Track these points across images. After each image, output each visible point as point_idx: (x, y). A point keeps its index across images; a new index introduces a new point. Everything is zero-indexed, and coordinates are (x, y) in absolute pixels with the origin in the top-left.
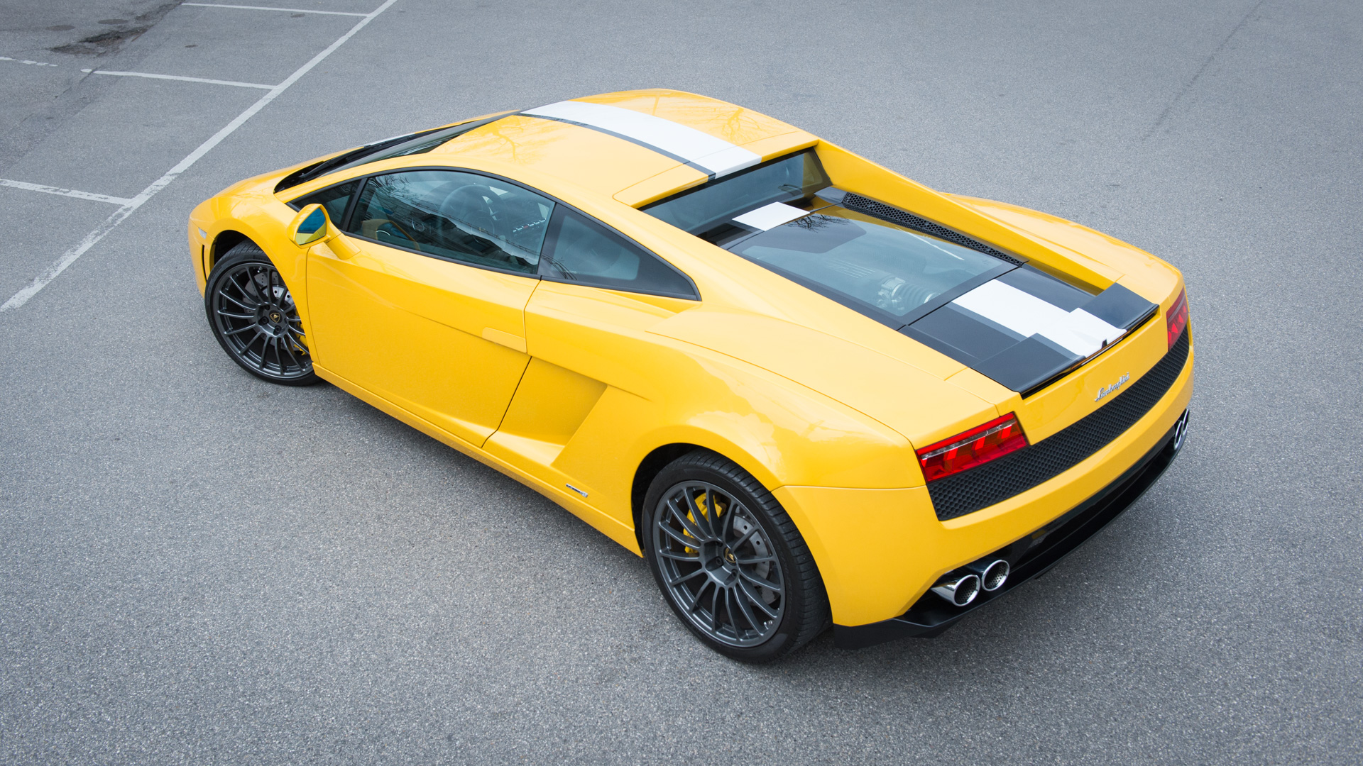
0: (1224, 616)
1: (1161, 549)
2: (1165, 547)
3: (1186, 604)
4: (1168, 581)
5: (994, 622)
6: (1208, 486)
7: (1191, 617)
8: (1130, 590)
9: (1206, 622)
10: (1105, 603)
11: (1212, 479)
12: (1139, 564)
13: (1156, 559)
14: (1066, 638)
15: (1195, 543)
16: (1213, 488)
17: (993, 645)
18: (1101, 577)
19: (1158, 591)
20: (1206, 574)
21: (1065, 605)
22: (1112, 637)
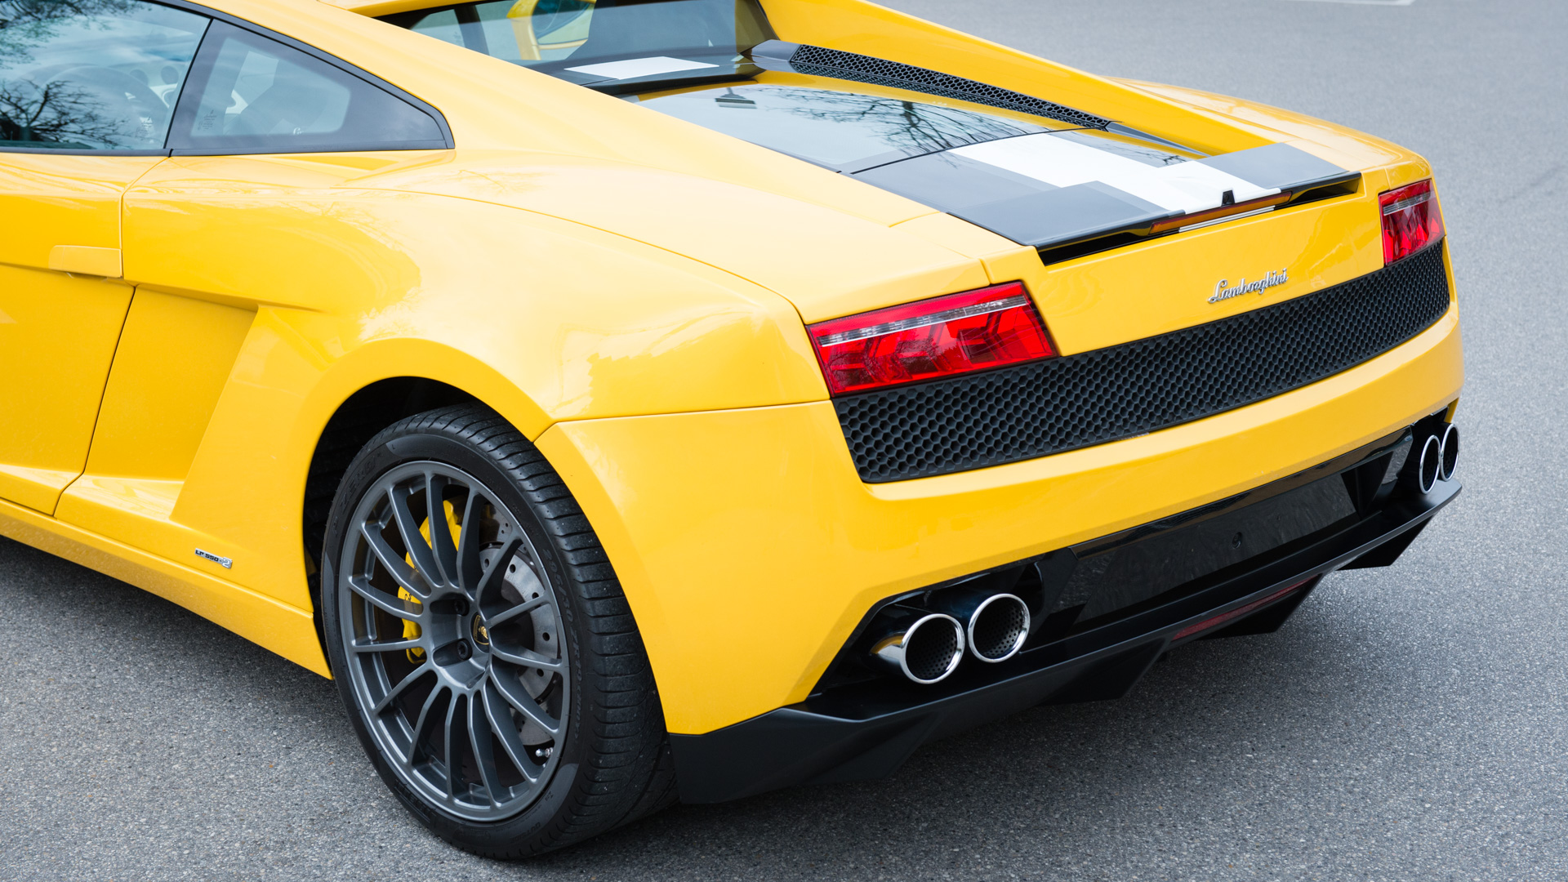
0: (1521, 801)
1: (1413, 709)
2: (1422, 706)
3: (1446, 785)
4: (1418, 752)
5: (1047, 809)
6: (1526, 625)
7: (1454, 803)
8: (1336, 765)
9: (1482, 809)
10: (1283, 783)
11: (1537, 616)
12: (1363, 729)
13: (1401, 722)
14: (1189, 831)
15: (1484, 701)
16: (1537, 628)
17: (1036, 841)
18: (1283, 747)
19: (1394, 766)
20: (1497, 744)
21: (1198, 786)
22: (1284, 831)
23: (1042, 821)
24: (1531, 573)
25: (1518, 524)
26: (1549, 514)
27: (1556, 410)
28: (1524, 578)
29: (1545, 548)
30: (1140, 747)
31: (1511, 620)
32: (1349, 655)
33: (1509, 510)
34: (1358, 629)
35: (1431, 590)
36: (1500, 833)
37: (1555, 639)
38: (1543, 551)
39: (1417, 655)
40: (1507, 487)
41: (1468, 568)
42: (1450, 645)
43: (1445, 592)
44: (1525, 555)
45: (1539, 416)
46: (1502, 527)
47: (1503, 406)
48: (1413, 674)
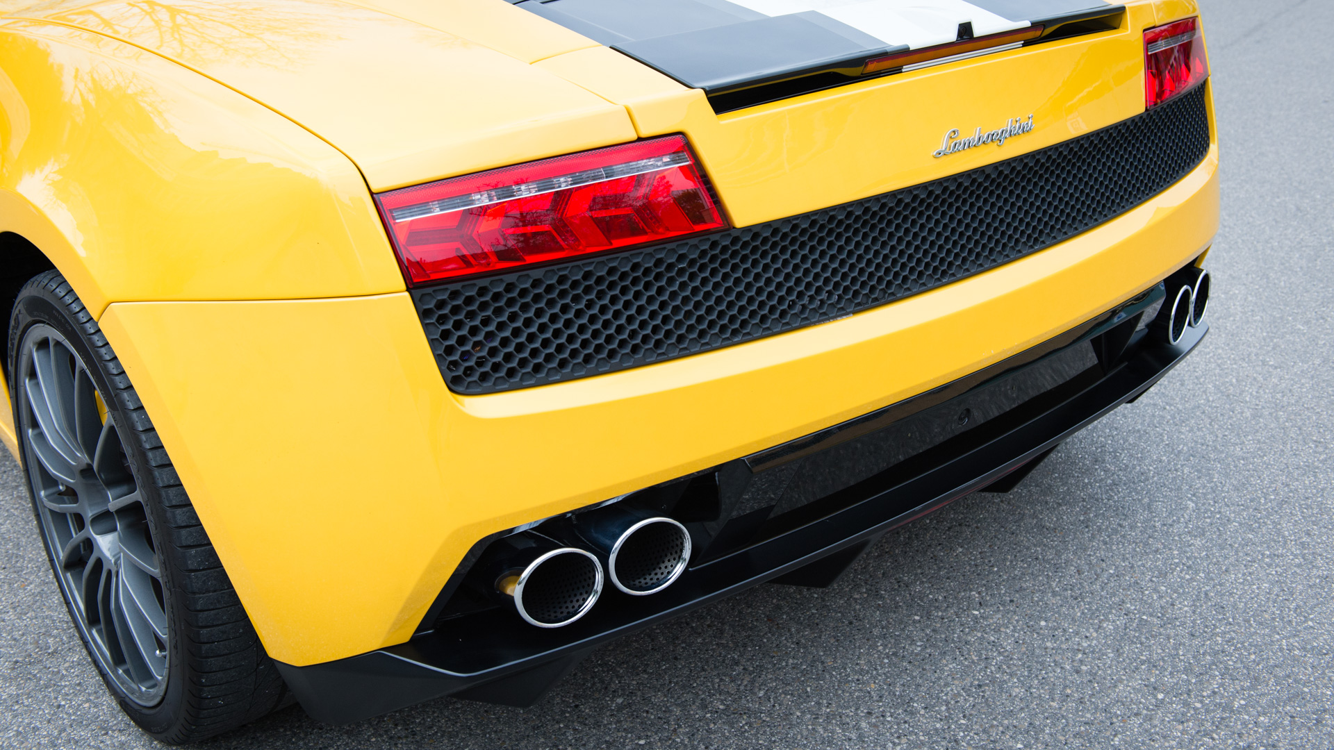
0: (1263, 694)
1: (1147, 554)
2: (1157, 551)
3: (1181, 666)
4: (1151, 615)
5: (752, 682)
6: (1260, 449)
7: (1189, 692)
8: (1064, 630)
9: (1220, 704)
10: (1006, 654)
11: (1269, 438)
12: (1096, 579)
13: (1134, 572)
14: (898, 724)
15: (1220, 545)
16: (1270, 453)
17: (729, 732)
18: (1012, 601)
19: (1125, 634)
20: (1235, 606)
21: (917, 655)
22: (1001, 729)
23: (743, 701)
24: (1260, 387)
25: (1247, 333)
26: (1274, 322)
27: (1274, 220)
28: (1254, 393)
29: (1272, 359)
30: (865, 595)
31: (1244, 442)
32: (1086, 481)
33: (1238, 318)
34: (1097, 449)
35: (1167, 404)
36: (1241, 744)
37: (1288, 467)
38: (1271, 363)
39: (1153, 483)
40: (1235, 294)
41: (1202, 380)
42: (1185, 472)
43: (1180, 407)
44: (1254, 367)
45: (1260, 225)
46: (1232, 335)
47: (1229, 215)
48: (1149, 506)
